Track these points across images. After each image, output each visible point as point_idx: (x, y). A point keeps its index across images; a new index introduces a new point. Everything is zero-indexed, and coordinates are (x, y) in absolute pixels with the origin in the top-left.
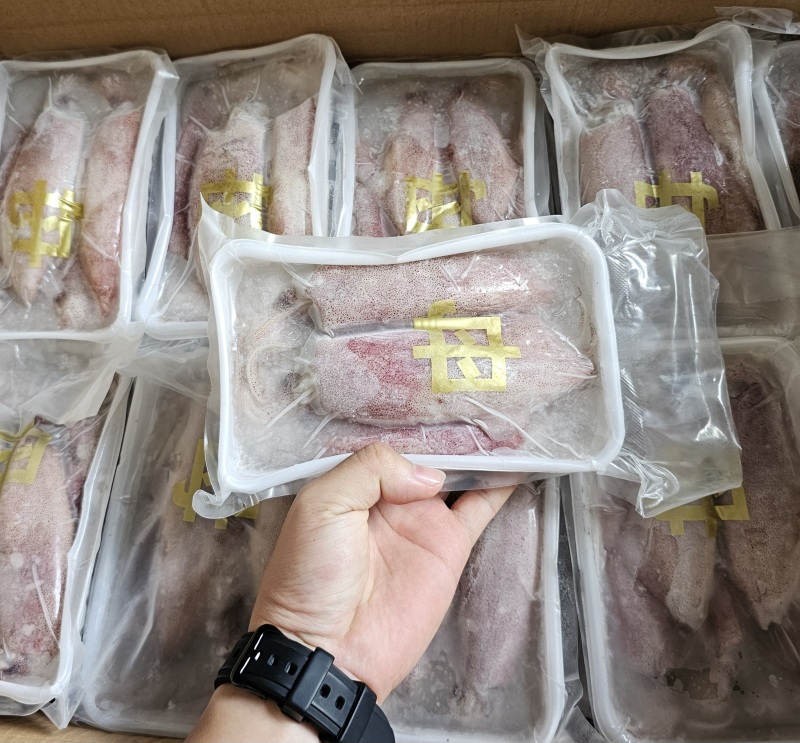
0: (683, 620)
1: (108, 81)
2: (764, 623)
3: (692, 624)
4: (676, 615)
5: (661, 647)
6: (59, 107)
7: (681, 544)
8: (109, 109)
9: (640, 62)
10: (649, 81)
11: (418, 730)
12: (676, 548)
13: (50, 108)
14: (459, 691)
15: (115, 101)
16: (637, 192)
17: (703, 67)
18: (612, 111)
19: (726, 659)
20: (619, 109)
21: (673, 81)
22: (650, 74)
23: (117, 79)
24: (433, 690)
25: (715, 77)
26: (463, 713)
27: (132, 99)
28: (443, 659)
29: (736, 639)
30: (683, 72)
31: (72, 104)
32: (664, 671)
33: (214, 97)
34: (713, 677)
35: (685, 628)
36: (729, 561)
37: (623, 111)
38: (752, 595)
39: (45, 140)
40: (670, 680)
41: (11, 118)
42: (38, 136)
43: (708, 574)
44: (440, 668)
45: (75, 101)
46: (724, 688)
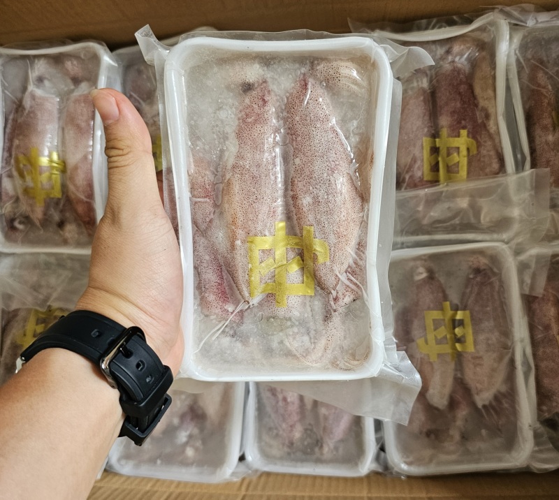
0: (435, 405)
1: (69, 65)
2: (480, 404)
3: (441, 407)
4: (431, 402)
5: (423, 418)
6: (38, 87)
7: (436, 366)
8: (72, 87)
9: (434, 42)
10: (439, 56)
11: (299, 464)
12: (432, 368)
13: (31, 88)
14: (319, 443)
15: (76, 81)
16: (424, 144)
17: (477, 45)
18: (412, 83)
19: (459, 423)
20: (418, 81)
21: (456, 57)
22: (440, 51)
23: (75, 62)
24: (306, 443)
25: (484, 53)
26: (322, 454)
27: (88, 80)
28: (310, 427)
29: (464, 413)
30: (463, 49)
31: (47, 83)
32: (425, 430)
33: (145, 76)
34: (451, 432)
35: (437, 409)
36: (462, 374)
37: (420, 83)
38: (474, 391)
39: (32, 115)
40: (428, 434)
41: (6, 91)
42: (27, 111)
43: (450, 382)
44: (309, 432)
45: (49, 80)
46: (457, 437)
